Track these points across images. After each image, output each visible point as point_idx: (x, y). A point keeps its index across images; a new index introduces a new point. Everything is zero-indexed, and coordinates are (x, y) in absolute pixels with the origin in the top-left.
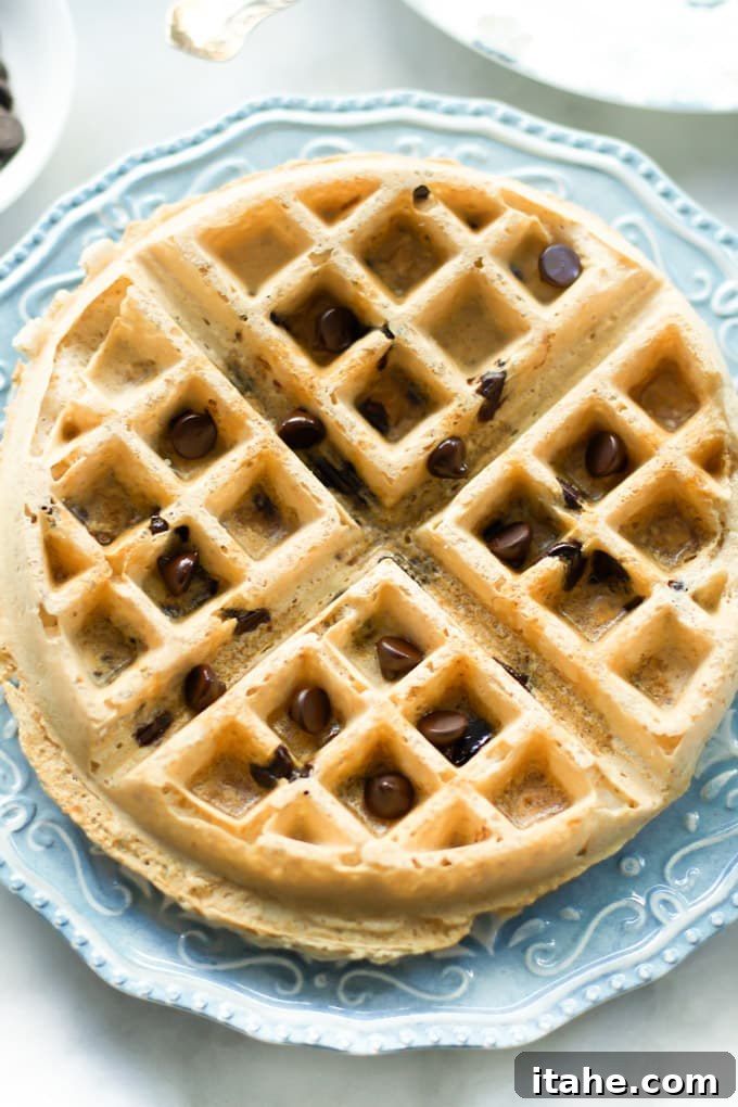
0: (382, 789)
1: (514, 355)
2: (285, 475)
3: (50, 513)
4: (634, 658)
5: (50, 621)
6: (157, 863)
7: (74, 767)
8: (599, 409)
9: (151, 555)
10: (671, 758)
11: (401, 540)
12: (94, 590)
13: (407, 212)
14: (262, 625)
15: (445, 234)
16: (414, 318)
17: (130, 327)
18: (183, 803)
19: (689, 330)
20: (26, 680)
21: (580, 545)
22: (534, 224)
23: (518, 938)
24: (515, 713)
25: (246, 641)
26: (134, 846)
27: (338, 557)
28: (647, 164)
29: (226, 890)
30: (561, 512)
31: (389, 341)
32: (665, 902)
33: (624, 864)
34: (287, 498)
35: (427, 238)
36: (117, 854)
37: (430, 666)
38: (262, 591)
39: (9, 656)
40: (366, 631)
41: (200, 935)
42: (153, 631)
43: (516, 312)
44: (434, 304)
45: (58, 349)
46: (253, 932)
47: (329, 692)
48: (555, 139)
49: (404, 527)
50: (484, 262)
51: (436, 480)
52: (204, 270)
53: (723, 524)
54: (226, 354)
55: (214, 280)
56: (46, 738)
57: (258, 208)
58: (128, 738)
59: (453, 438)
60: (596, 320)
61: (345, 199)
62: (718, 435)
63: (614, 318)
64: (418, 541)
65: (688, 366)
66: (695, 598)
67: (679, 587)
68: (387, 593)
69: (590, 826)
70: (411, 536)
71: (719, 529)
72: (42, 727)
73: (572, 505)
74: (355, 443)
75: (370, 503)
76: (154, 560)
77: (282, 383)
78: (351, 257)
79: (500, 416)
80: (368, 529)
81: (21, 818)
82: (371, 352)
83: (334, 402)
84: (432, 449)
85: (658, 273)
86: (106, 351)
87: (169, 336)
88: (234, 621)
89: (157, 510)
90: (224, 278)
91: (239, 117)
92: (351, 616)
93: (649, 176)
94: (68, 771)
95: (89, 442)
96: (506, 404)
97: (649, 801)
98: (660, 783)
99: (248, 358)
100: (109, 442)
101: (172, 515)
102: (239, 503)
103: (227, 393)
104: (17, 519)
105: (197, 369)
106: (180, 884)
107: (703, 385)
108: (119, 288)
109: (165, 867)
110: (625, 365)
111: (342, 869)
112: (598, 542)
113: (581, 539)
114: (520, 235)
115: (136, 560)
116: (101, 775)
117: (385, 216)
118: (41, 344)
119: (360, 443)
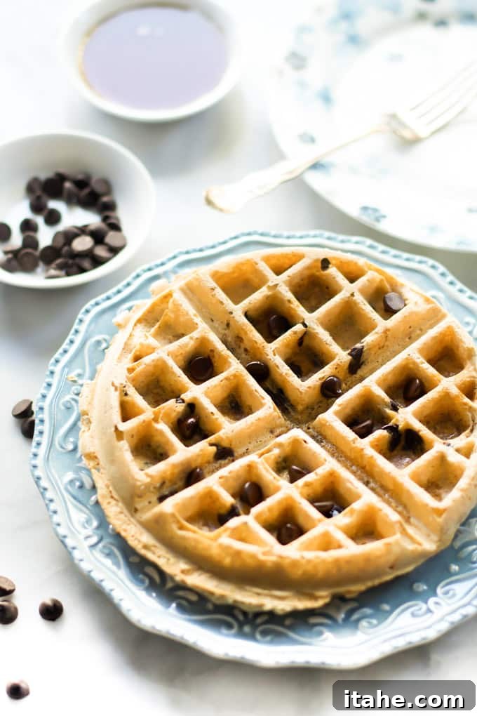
0: (288, 528)
1: (369, 340)
2: (247, 386)
3: (124, 387)
4: (424, 479)
5: (119, 434)
6: (165, 557)
7: (125, 511)
8: (411, 366)
9: (174, 416)
10: (440, 520)
11: (305, 428)
12: (144, 424)
13: (318, 273)
14: (229, 458)
15: (336, 281)
16: (318, 319)
17: (172, 315)
18: (181, 528)
19: (459, 328)
20: (104, 468)
21: (398, 426)
22: (382, 280)
23: (355, 616)
24: (358, 497)
25: (221, 464)
26: (153, 548)
27: (272, 432)
28: (442, 269)
29: (199, 572)
30: (389, 412)
31: (304, 328)
32: (437, 603)
33: (415, 586)
34: (247, 400)
35: (327, 288)
36: (143, 552)
37: (316, 474)
38: (230, 434)
39: (96, 457)
40: (284, 464)
41: (184, 603)
42: (172, 446)
43: (371, 318)
44: (328, 313)
45: (135, 325)
46: (212, 594)
47: (262, 485)
48: (395, 256)
49: (307, 422)
50: (355, 294)
51: (325, 400)
52: (213, 289)
53: (473, 421)
54: (221, 336)
55: (217, 294)
56: (112, 497)
57: (242, 264)
58: (154, 499)
59: (333, 376)
60: (411, 330)
61: (286, 266)
62: (472, 379)
63: (421, 330)
64: (314, 428)
65: (458, 347)
66: (458, 450)
67: (449, 445)
68: (296, 443)
69: (396, 550)
70: (311, 427)
71: (471, 423)
72: (111, 492)
73: (395, 409)
74: (284, 374)
75: (290, 410)
76: (176, 419)
77: (248, 349)
78: (287, 289)
79: (360, 372)
80: (288, 422)
81: (94, 540)
82: (295, 333)
83: (275, 355)
84: (324, 380)
85: (444, 310)
86: (159, 327)
87: (193, 317)
88: (214, 449)
89: (179, 397)
90: (221, 295)
91: (236, 238)
92: (276, 451)
93: (443, 275)
94: (121, 513)
95: (147, 360)
96: (363, 366)
97: (429, 545)
98: (435, 538)
99: (232, 338)
100: (158, 360)
101: (187, 396)
102: (221, 403)
103: (221, 347)
104: (107, 390)
105: (205, 333)
106: (175, 568)
107: (465, 356)
108: (168, 297)
109: (168, 559)
110: (425, 344)
111: (262, 558)
112: (407, 424)
113: (398, 424)
114: (375, 285)
115: (167, 415)
116: (138, 515)
117: (307, 273)
118: (127, 321)
119: (286, 374)
